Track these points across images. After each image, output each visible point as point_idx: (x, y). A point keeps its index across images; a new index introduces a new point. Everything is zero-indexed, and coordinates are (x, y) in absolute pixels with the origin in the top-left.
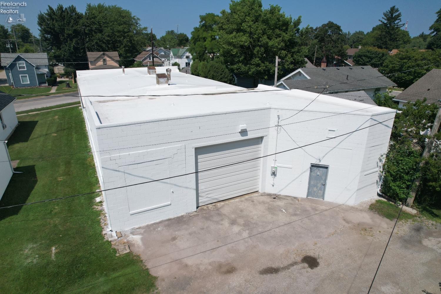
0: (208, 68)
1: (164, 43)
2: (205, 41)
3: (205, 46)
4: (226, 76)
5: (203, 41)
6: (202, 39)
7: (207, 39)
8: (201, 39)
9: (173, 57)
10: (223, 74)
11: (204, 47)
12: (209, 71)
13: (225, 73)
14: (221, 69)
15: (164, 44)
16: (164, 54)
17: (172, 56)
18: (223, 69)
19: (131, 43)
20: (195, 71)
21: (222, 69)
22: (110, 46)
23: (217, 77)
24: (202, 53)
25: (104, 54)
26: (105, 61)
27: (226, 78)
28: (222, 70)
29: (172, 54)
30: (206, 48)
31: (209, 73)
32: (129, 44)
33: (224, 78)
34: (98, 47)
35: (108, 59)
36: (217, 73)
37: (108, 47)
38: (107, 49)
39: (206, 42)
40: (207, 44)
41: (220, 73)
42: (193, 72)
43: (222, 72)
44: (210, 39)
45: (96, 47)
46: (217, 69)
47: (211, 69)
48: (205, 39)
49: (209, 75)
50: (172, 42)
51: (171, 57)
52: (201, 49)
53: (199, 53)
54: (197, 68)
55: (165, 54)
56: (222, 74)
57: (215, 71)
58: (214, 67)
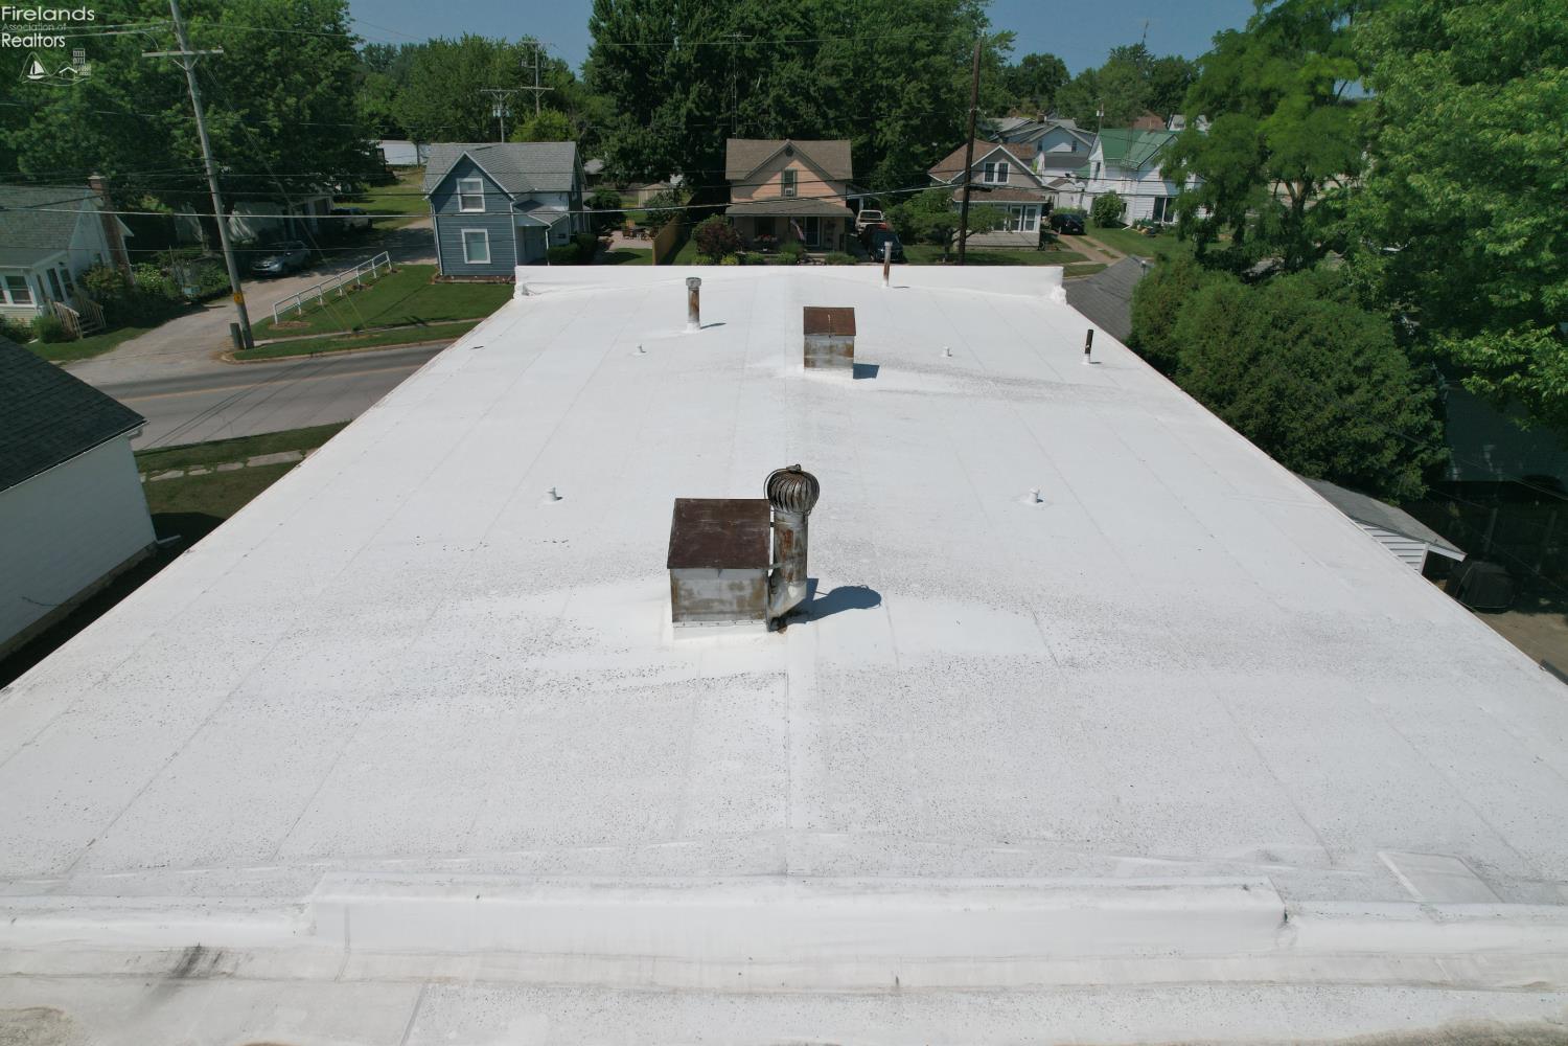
0: (1253, 334)
1: (1090, 100)
2: (1269, 109)
3: (1262, 139)
4: (1380, 407)
5: (1257, 110)
6: (1255, 101)
7: (1282, 103)
8: (1244, 99)
9: (1102, 167)
10: (1361, 394)
11: (1255, 145)
12: (1254, 358)
13: (1374, 386)
14: (1347, 354)
15: (1087, 104)
16: (1069, 149)
17: (1099, 164)
18: (1369, 353)
19: (936, 99)
20: (1158, 331)
21: (1358, 354)
22: (831, 114)
23: (1309, 409)
24: (1237, 179)
25: (789, 152)
26: (789, 180)
27: (1382, 417)
28: (1359, 362)
29: (1098, 155)
30: (1264, 154)
31: (1252, 369)
32: (926, 102)
33: (1364, 419)
34: (780, 119)
35: (803, 173)
36: (1313, 375)
37: (824, 116)
38: (821, 127)
39: (1272, 119)
40: (1279, 129)
41: (1337, 376)
42: (1142, 337)
43: (1358, 371)
44: (1299, 100)
45: (775, 119)
46: (1318, 343)
47: (1268, 345)
48: (1267, 101)
49: (1246, 386)
50: (1123, 95)
51: (1093, 167)
52: (1234, 157)
53: (1219, 181)
54: (1169, 316)
55: (1074, 149)
56: (1350, 390)
57: (1302, 362)
58: (1295, 329)
